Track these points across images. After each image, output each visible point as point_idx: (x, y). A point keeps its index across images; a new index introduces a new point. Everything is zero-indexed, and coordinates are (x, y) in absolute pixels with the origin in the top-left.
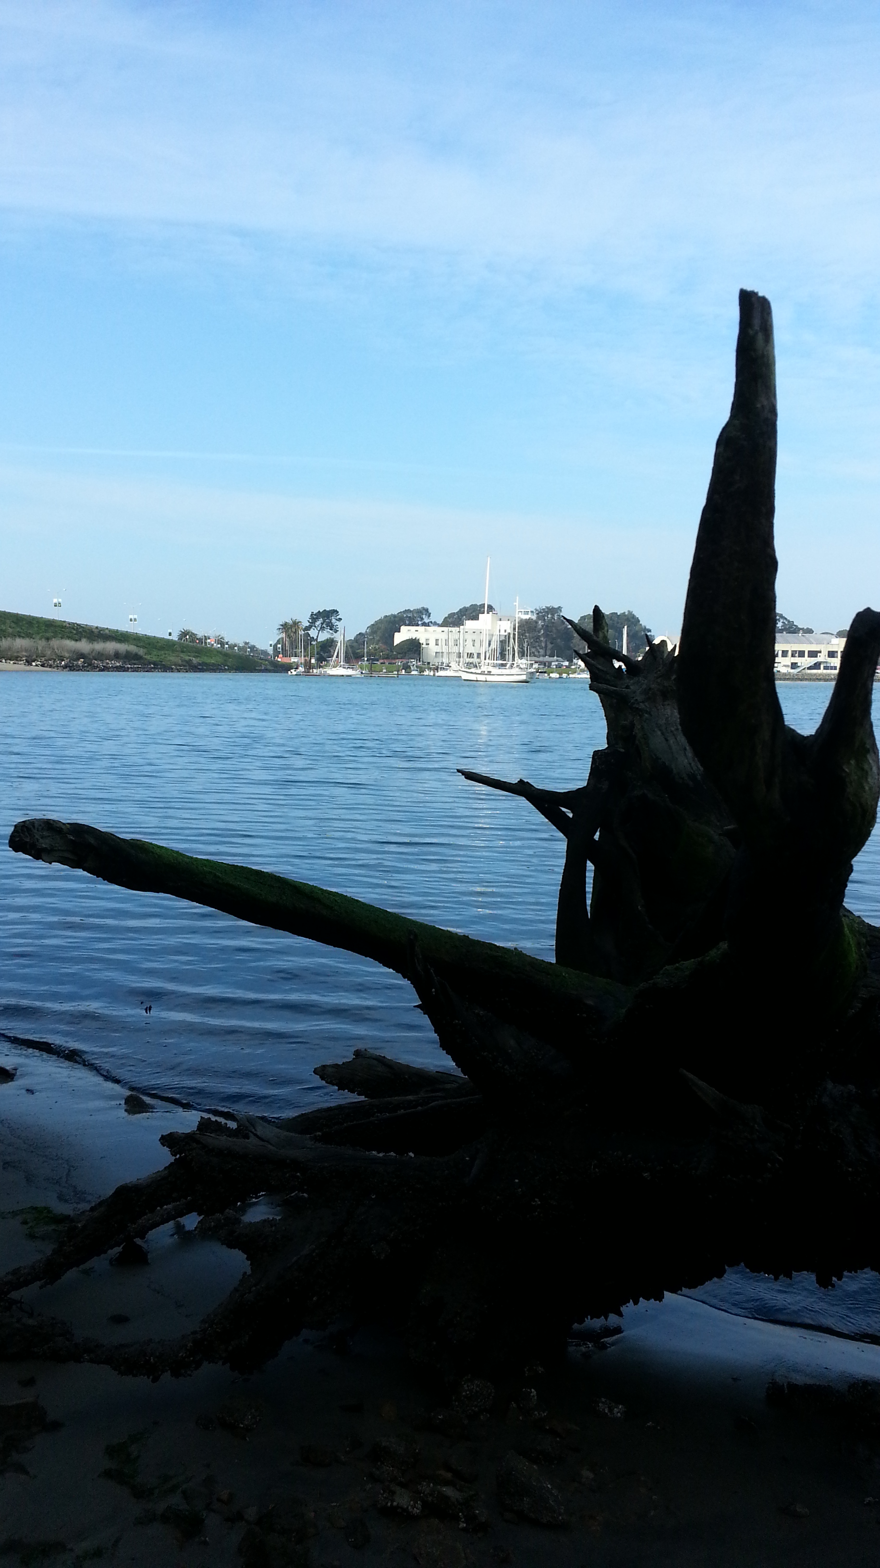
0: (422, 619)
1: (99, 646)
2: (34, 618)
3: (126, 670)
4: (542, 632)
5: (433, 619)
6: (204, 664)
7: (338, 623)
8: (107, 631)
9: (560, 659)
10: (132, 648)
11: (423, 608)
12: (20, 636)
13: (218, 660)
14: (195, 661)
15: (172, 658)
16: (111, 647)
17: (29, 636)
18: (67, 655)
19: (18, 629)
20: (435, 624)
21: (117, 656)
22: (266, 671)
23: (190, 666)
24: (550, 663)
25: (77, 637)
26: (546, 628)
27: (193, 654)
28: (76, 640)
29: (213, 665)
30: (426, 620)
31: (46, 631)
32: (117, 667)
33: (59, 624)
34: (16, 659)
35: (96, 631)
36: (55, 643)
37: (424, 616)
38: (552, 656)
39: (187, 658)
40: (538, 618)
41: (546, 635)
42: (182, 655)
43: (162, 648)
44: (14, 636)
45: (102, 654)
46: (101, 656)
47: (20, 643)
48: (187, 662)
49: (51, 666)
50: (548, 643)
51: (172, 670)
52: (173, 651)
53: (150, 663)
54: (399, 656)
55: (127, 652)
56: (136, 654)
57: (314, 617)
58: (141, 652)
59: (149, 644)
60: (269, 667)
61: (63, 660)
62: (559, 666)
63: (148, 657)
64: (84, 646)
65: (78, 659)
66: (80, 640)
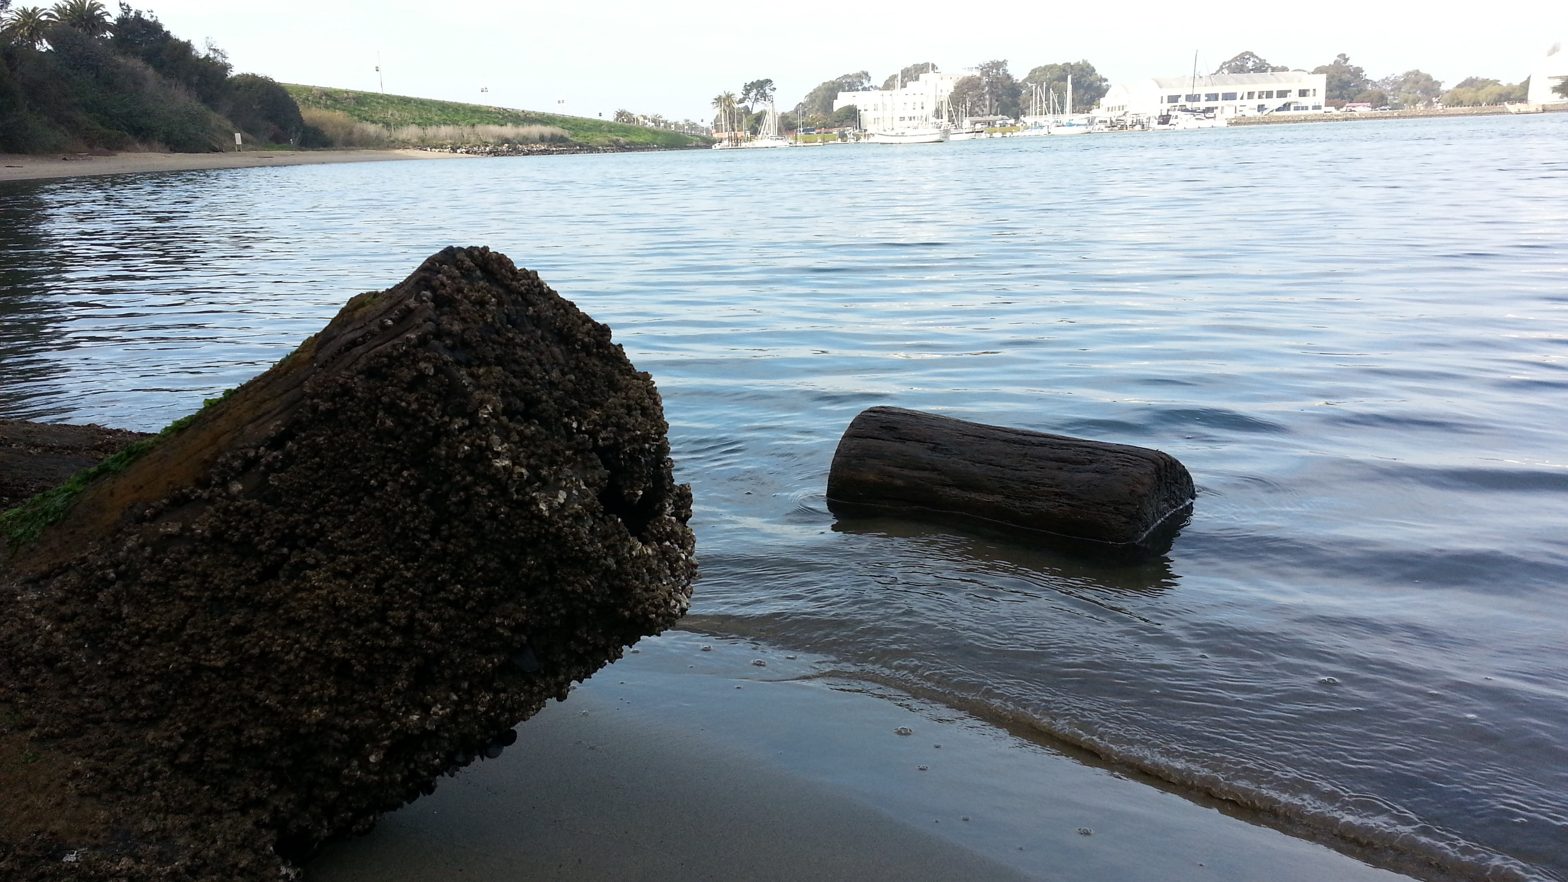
0: (862, 83)
1: (525, 130)
2: (460, 105)
3: (552, 153)
4: (987, 88)
5: (873, 83)
6: (632, 143)
7: (772, 93)
8: (533, 115)
9: (1005, 117)
10: (557, 130)
11: (864, 73)
12: (445, 124)
13: (648, 138)
14: (622, 140)
15: (600, 139)
16: (536, 130)
17: (455, 123)
18: (492, 140)
19: (444, 117)
20: (876, 88)
21: (542, 139)
22: (698, 147)
23: (617, 145)
24: (994, 122)
25: (503, 122)
26: (991, 84)
27: (620, 134)
28: (502, 125)
29: (642, 144)
30: (866, 85)
31: (471, 117)
32: (541, 151)
33: (484, 109)
34: (441, 147)
35: (522, 115)
36: (480, 128)
37: (864, 81)
38: (996, 114)
39: (615, 138)
40: (982, 74)
41: (991, 93)
42: (609, 135)
43: (589, 129)
44: (438, 124)
45: (527, 139)
46: (526, 140)
47: (445, 131)
48: (614, 142)
49: (475, 153)
50: (994, 101)
51: (598, 151)
52: (601, 132)
53: (576, 145)
54: (836, 124)
55: (552, 135)
56: (562, 137)
57: (748, 89)
58: (566, 134)
59: (577, 126)
60: (700, 143)
61: (487, 146)
62: (1003, 125)
63: (575, 139)
64: (509, 130)
65: (503, 144)
66: (506, 125)
